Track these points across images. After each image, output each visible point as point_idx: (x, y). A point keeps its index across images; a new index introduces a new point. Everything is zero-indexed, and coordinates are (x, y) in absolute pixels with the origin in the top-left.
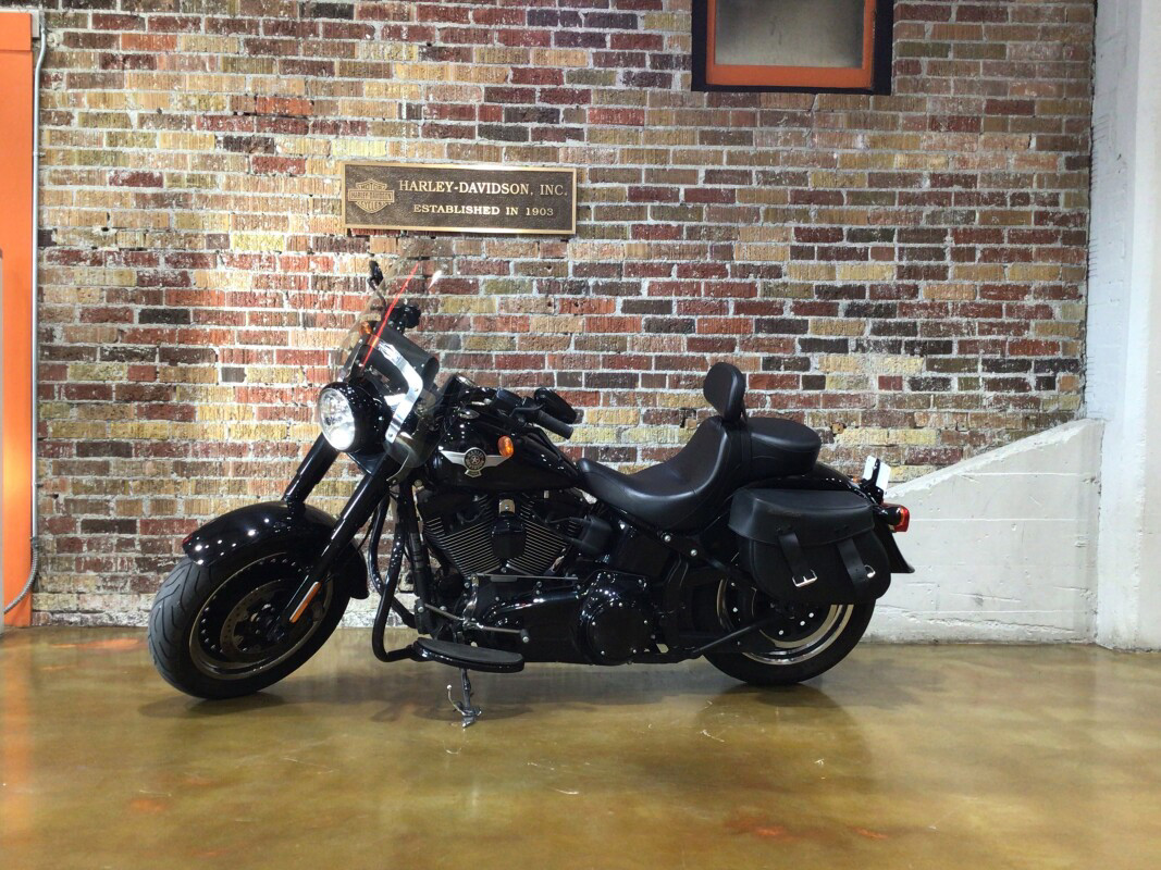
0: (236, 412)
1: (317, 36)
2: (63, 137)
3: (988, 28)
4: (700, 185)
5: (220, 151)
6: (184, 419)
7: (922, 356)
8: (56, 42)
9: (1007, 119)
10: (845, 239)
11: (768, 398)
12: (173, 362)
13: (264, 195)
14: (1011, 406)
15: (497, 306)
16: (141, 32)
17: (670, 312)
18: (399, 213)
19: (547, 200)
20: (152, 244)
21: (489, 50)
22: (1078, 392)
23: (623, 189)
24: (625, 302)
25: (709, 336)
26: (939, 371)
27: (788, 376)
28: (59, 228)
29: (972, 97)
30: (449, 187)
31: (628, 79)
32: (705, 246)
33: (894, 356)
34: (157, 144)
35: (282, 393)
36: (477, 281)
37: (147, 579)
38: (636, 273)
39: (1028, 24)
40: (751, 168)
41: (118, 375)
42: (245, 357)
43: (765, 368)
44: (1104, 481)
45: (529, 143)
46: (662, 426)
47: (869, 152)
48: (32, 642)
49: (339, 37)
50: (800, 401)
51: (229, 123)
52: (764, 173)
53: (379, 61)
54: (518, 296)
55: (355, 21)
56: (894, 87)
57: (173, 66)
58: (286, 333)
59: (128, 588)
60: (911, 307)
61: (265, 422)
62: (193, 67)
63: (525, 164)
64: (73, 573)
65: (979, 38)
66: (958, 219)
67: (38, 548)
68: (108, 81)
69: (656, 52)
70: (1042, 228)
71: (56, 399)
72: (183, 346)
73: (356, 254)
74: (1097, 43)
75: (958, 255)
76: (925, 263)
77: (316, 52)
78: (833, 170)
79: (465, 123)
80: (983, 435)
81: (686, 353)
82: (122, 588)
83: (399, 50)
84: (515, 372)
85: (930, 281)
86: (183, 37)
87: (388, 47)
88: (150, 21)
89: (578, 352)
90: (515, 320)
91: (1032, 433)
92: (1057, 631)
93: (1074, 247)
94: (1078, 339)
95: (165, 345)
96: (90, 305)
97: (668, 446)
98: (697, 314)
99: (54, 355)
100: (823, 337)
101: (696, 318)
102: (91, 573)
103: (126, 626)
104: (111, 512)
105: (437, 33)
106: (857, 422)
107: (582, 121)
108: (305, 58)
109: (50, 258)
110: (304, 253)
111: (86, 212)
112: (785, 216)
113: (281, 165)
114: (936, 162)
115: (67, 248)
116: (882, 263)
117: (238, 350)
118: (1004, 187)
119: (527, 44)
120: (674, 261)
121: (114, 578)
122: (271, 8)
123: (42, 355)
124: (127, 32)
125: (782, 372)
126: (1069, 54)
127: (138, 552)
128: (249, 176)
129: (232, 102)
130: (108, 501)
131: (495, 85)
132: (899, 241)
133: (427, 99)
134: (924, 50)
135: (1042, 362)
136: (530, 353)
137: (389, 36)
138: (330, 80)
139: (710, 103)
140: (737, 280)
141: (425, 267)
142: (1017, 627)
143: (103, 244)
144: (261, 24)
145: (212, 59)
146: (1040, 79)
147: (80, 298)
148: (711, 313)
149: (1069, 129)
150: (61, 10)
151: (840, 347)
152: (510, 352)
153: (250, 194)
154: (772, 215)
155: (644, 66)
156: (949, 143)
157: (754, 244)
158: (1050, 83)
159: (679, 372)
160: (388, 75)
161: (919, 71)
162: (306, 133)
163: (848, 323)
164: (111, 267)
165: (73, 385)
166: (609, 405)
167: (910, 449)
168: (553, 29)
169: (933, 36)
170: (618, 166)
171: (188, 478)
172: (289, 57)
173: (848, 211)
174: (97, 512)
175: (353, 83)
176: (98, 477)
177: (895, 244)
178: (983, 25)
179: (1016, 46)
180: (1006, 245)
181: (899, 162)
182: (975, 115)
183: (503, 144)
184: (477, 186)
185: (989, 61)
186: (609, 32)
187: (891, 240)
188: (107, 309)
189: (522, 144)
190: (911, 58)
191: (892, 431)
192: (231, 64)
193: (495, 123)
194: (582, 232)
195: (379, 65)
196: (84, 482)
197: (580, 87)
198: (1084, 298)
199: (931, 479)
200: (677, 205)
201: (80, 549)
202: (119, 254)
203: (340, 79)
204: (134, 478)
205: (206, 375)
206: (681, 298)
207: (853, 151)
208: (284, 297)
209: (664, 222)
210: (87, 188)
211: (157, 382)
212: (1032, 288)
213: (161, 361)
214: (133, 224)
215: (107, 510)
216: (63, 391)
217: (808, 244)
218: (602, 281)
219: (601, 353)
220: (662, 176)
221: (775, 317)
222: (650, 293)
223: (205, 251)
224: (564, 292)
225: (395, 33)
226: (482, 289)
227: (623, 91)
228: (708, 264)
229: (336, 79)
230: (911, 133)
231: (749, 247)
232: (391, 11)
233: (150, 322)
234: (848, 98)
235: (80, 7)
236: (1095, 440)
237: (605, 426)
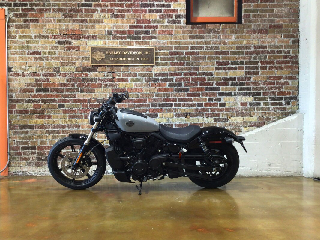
0: (63, 116)
1: (83, 12)
2: (14, 42)
3: (269, 5)
4: (189, 50)
5: (57, 45)
6: (48, 119)
7: (252, 97)
8: (12, 16)
9: (275, 30)
10: (230, 64)
11: (210, 109)
12: (45, 103)
13: (69, 56)
14: (278, 110)
15: (134, 85)
16: (35, 13)
17: (182, 86)
18: (106, 61)
19: (147, 56)
20: (39, 71)
21: (130, 15)
22: (297, 106)
23: (168, 52)
24: (169, 83)
25: (193, 92)
26: (257, 101)
27: (215, 103)
28: (14, 67)
29: (265, 24)
30: (120, 53)
31: (169, 22)
32: (191, 67)
33: (244, 97)
34: (40, 43)
35: (75, 111)
36: (128, 78)
37: (39, 162)
38: (172, 75)
39: (280, 3)
40: (203, 45)
41: (30, 107)
42: (65, 101)
43: (209, 101)
44: (304, 130)
45: (141, 40)
46: (180, 118)
47: (236, 40)
48: (9, 180)
49: (89, 12)
50: (218, 110)
51: (59, 37)
52: (207, 47)
53: (100, 19)
54: (139, 82)
55: (93, 8)
56: (243, 22)
57: (43, 22)
58: (76, 94)
59: (34, 165)
60: (249, 83)
61: (71, 119)
62: (49, 22)
63: (141, 46)
64: (19, 161)
65: (267, 7)
66: (262, 58)
67: (9, 155)
68: (26, 26)
69: (176, 14)
70: (286, 60)
71: (14, 114)
72: (48, 98)
73: (95, 72)
74: (300, 8)
75: (262, 68)
76: (253, 71)
77: (82, 17)
78: (226, 45)
79: (123, 35)
80: (270, 118)
81: (186, 97)
82: (33, 165)
83: (105, 16)
84: (139, 103)
85: (254, 76)
86: (46, 14)
87: (102, 15)
88: (37, 10)
89: (156, 98)
90: (139, 89)
91: (284, 117)
92: (292, 173)
93: (295, 65)
94: (296, 91)
95: (43, 98)
96: (22, 88)
97: (182, 123)
98: (189, 86)
99: (12, 102)
100: (224, 92)
101: (189, 88)
102: (24, 161)
103: (34, 176)
104: (29, 144)
105: (115, 10)
106: (235, 115)
107: (156, 34)
108: (80, 19)
109: (11, 75)
110: (80, 73)
111: (21, 63)
112: (213, 59)
113: (73, 48)
114: (255, 42)
115: (16, 72)
116: (240, 71)
117: (63, 99)
118: (275, 49)
119: (140, 13)
120: (182, 72)
121: (30, 163)
122: (70, 5)
123: (10, 102)
124: (31, 13)
125: (213, 102)
126: (292, 11)
127: (37, 155)
128: (65, 51)
129: (60, 31)
130: (28, 141)
131: (132, 24)
132: (245, 65)
133: (113, 29)
134: (251, 11)
135: (286, 97)
136: (143, 98)
137: (102, 12)
138: (86, 24)
139: (192, 28)
140: (200, 77)
141: (113, 75)
142: (280, 172)
143: (25, 71)
144: (67, 9)
145: (54, 20)
146: (284, 18)
147: (19, 86)
148: (193, 86)
149: (293, 32)
150: (13, 7)
151: (229, 95)
152: (137, 98)
153: (65, 56)
154: (210, 58)
155: (173, 18)
156: (259, 37)
157: (205, 66)
158: (287, 19)
159: (185, 102)
160: (102, 23)
161: (250, 17)
162: (80, 39)
163: (231, 88)
164: (28, 77)
165: (18, 110)
166: (165, 112)
167: (250, 122)
168: (148, 9)
169: (254, 7)
170: (166, 46)
171: (50, 134)
172: (75, 18)
173: (231, 57)
174: (25, 144)
175: (93, 25)
176: (25, 135)
177: (244, 66)
178: (268, 4)
179: (277, 9)
180: (275, 65)
181: (245, 43)
182: (266, 29)
183: (134, 40)
184: (127, 52)
185: (269, 14)
186: (163, 9)
187: (243, 65)
188: (27, 89)
189: (139, 41)
190: (247, 14)
191: (244, 118)
192: (59, 21)
193: (132, 35)
194: (157, 64)
195: (100, 20)
196: (22, 136)
197: (155, 24)
198: (298, 79)
199: (256, 131)
200: (183, 56)
201: (21, 155)
202: (30, 74)
203: (89, 24)
204: (35, 135)
205: (54, 107)
206: (185, 82)
207: (232, 40)
208: (75, 84)
209: (179, 61)
210: (21, 56)
211: (41, 109)
212: (283, 77)
213: (42, 103)
214: (33, 65)
215: (28, 144)
216: (15, 111)
217: (220, 66)
218: (163, 78)
219: (163, 98)
220: (179, 48)
221: (211, 87)
222: (176, 81)
223: (53, 72)
224: (152, 81)
225: (104, 11)
226: (129, 81)
227: (167, 25)
228: (192, 72)
229: (88, 24)
230: (248, 34)
231: (203, 68)
232: (103, 5)
233: (39, 92)
234: (230, 25)
235: (18, 6)
236: (301, 119)
237: (164, 118)
